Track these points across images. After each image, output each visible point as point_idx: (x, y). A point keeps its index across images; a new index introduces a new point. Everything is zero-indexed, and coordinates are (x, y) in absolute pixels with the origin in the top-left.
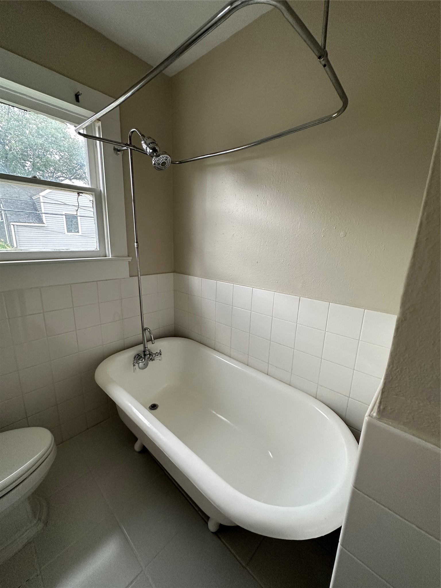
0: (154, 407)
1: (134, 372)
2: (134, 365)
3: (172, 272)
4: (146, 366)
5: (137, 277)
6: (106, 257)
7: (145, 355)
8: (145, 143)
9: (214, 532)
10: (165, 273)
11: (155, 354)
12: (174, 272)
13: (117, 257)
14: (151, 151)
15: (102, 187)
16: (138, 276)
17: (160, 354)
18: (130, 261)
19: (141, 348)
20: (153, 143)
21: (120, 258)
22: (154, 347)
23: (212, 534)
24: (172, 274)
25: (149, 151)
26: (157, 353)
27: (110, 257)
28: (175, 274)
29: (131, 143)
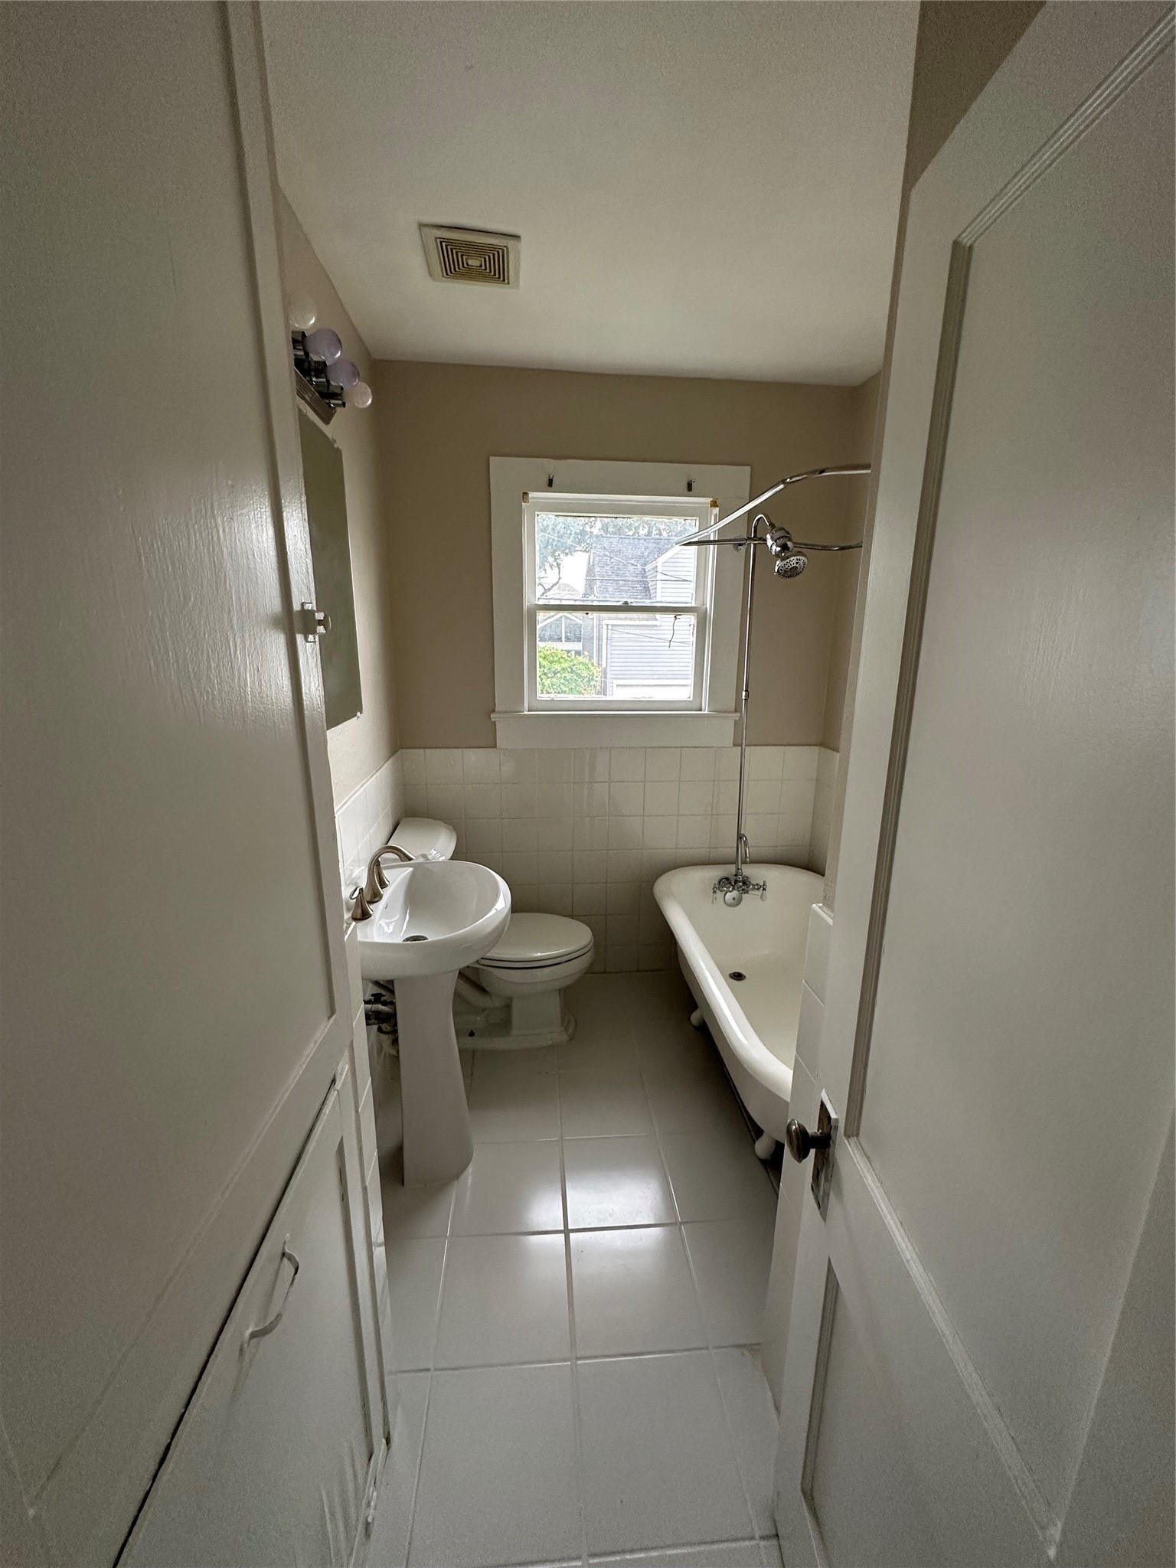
0: (738, 976)
1: (713, 903)
2: (714, 892)
3: (817, 745)
4: (737, 902)
5: (740, 748)
6: (701, 710)
7: (736, 882)
8: (772, 538)
9: (761, 1158)
10: (801, 745)
11: (754, 885)
12: (821, 744)
13: (718, 712)
14: (779, 549)
15: (709, 605)
16: (741, 745)
17: (764, 889)
18: (737, 719)
19: (732, 869)
20: (786, 537)
21: (721, 714)
22: (756, 873)
23: (758, 1161)
24: (816, 748)
25: (776, 549)
26: (757, 884)
27: (706, 712)
28: (823, 749)
29: (755, 536)
